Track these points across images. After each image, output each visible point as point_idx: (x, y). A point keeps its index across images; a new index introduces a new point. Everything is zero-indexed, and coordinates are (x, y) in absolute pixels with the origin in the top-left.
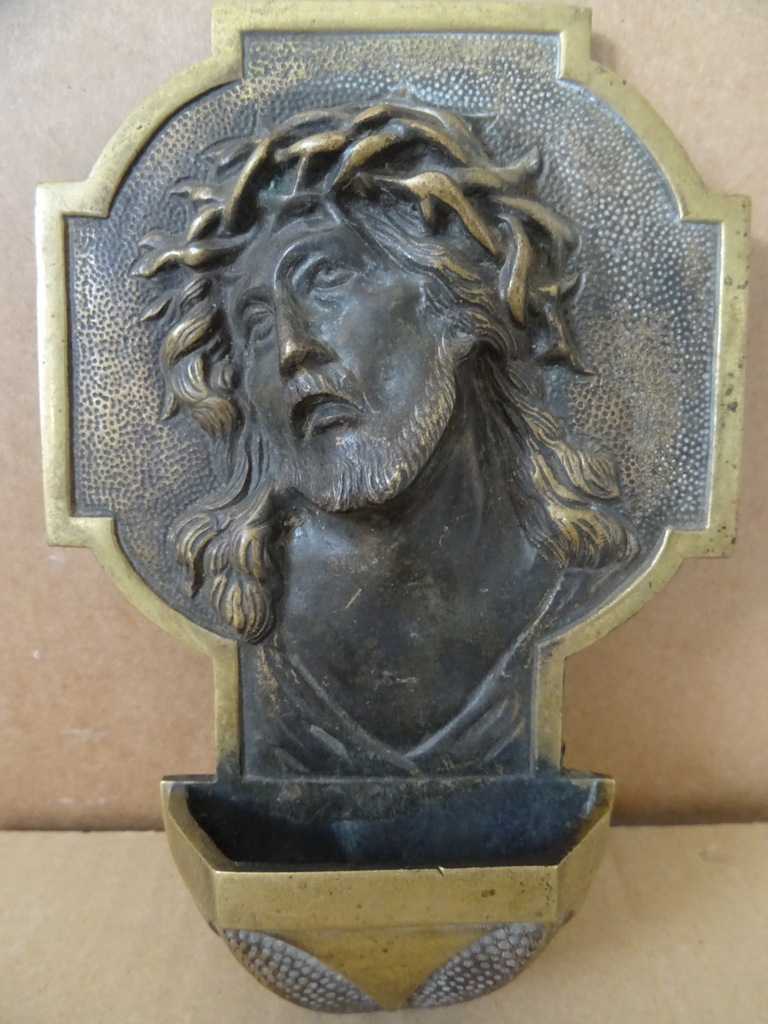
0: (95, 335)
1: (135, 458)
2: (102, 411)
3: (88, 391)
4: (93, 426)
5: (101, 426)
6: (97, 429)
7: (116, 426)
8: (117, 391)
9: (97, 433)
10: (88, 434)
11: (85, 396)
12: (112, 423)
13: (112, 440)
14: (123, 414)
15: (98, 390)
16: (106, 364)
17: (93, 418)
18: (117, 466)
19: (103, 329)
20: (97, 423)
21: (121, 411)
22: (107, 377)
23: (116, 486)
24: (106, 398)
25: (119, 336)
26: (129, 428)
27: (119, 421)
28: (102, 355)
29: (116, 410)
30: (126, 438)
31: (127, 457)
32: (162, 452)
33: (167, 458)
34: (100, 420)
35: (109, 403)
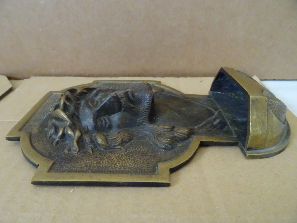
0: (94, 165)
1: (138, 157)
2: (121, 165)
3: (113, 168)
4: (125, 167)
5: (126, 165)
6: (127, 166)
7: (126, 161)
8: (114, 160)
9: (128, 166)
10: (128, 169)
11: (114, 169)
12: (125, 162)
13: (131, 162)
14: (123, 159)
15: (113, 166)
16: (104, 163)
17: (122, 167)
18: (140, 161)
19: (92, 163)
20: (125, 166)
21: (121, 160)
22: (109, 163)
23: (147, 162)
24: (116, 164)
25: (95, 159)
26: (128, 158)
27: (125, 160)
28: (101, 164)
29: (121, 161)
30: (131, 159)
31: (137, 159)
32: (136, 150)
33: (138, 149)
34: (124, 165)
35: (118, 163)
